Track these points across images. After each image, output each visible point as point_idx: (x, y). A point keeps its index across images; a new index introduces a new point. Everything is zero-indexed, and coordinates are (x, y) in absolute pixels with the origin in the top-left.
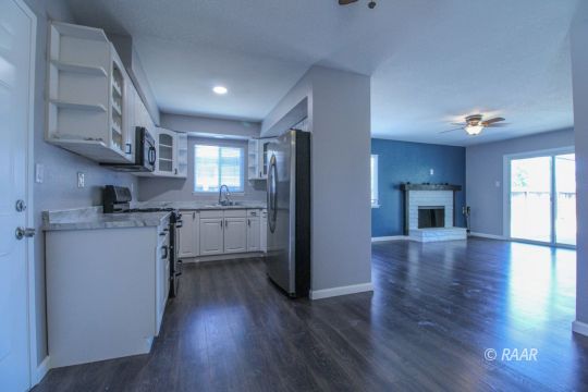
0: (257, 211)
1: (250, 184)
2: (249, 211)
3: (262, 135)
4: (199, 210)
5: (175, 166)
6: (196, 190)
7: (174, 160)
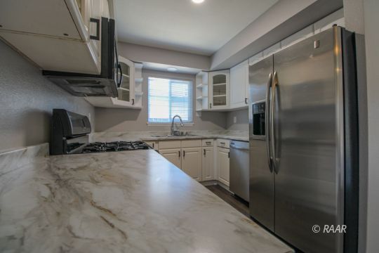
0: (211, 140)
1: (197, 115)
2: (204, 141)
3: (212, 68)
4: (157, 141)
5: (132, 97)
6: (149, 121)
7: (131, 90)
